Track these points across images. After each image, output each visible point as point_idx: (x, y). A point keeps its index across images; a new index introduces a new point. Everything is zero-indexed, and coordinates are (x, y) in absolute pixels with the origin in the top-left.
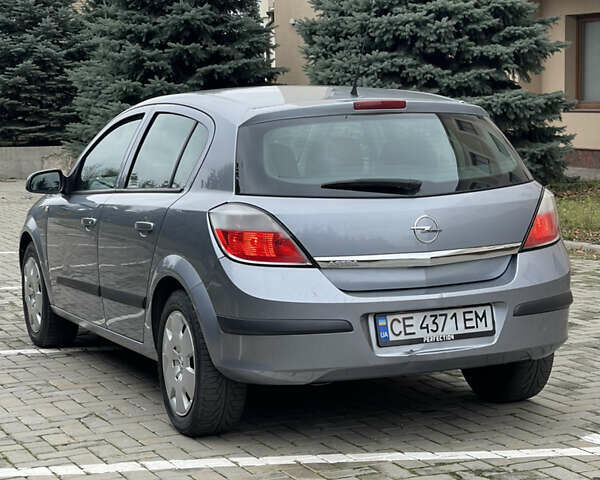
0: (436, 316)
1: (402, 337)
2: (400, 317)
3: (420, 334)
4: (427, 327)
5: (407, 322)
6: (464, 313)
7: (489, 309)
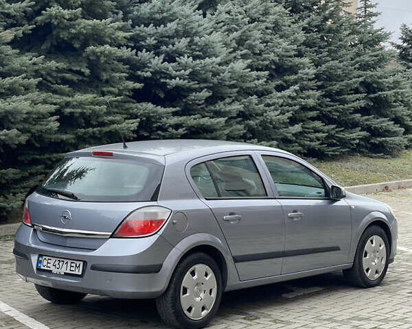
0: (60, 261)
1: (45, 268)
2: (47, 258)
3: (52, 268)
4: (55, 266)
5: (49, 261)
6: (71, 263)
7: (82, 263)
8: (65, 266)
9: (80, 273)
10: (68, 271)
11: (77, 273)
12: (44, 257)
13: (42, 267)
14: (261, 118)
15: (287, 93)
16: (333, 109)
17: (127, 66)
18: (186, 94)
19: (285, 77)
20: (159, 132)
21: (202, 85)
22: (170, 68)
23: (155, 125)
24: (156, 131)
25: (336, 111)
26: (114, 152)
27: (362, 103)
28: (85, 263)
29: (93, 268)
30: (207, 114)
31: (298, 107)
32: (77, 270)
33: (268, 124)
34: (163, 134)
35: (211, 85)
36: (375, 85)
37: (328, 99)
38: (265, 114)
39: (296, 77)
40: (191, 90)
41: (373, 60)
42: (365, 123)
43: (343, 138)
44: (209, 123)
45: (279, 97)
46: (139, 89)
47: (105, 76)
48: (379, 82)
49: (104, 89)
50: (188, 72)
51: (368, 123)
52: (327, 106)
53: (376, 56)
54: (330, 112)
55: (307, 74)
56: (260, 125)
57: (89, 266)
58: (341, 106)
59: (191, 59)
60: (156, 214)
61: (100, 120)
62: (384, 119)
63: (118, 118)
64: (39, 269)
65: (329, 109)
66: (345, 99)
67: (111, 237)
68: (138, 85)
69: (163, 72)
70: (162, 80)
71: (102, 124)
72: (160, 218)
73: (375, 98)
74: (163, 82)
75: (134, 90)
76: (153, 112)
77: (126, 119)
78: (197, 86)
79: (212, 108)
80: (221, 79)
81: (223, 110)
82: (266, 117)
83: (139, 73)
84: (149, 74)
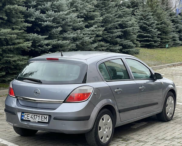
0: (35, 115)
1: (26, 119)
2: (27, 114)
3: (30, 119)
4: (32, 118)
6: (42, 116)
7: (48, 116)
8: (38, 118)
9: (47, 121)
10: (40, 121)
11: (45, 121)
12: (25, 113)
13: (24, 119)
14: (81, 40)
15: (92, 28)
16: (108, 36)
17: (23, 16)
18: (50, 29)
19: (89, 21)
20: (40, 48)
21: (58, 25)
22: (44, 17)
23: (37, 44)
24: (38, 47)
25: (109, 37)
26: (59, 58)
27: (120, 33)
28: (50, 116)
29: (55, 119)
30: (60, 39)
31: (95, 35)
32: (45, 120)
33: (84, 43)
34: (41, 48)
35: (62, 25)
36: (124, 25)
37: (106, 32)
38: (83, 39)
39: (94, 21)
40: (52, 27)
41: (123, 14)
42: (121, 42)
43: (112, 49)
44: (62, 43)
45: (88, 31)
46: (30, 27)
47: (14, 20)
48: (125, 24)
49: (14, 27)
50: (52, 19)
51: (122, 42)
52: (105, 35)
53: (124, 12)
54: (107, 37)
55: (99, 20)
56: (81, 44)
57: (53, 117)
58: (112, 35)
59: (53, 12)
60: (86, 90)
61: (13, 42)
62: (128, 41)
63: (21, 41)
64: (22, 120)
65: (106, 36)
66: (113, 31)
67: (64, 102)
68: (30, 25)
69: (40, 19)
70: (40, 23)
71: (14, 44)
72: (88, 92)
73: (124, 31)
74: (40, 24)
75: (28, 27)
76: (37, 38)
77: (25, 41)
78: (56, 25)
79: (62, 36)
80: (66, 22)
81: (67, 37)
82: (83, 40)
83: (29, 19)
84: (34, 19)
